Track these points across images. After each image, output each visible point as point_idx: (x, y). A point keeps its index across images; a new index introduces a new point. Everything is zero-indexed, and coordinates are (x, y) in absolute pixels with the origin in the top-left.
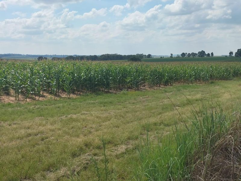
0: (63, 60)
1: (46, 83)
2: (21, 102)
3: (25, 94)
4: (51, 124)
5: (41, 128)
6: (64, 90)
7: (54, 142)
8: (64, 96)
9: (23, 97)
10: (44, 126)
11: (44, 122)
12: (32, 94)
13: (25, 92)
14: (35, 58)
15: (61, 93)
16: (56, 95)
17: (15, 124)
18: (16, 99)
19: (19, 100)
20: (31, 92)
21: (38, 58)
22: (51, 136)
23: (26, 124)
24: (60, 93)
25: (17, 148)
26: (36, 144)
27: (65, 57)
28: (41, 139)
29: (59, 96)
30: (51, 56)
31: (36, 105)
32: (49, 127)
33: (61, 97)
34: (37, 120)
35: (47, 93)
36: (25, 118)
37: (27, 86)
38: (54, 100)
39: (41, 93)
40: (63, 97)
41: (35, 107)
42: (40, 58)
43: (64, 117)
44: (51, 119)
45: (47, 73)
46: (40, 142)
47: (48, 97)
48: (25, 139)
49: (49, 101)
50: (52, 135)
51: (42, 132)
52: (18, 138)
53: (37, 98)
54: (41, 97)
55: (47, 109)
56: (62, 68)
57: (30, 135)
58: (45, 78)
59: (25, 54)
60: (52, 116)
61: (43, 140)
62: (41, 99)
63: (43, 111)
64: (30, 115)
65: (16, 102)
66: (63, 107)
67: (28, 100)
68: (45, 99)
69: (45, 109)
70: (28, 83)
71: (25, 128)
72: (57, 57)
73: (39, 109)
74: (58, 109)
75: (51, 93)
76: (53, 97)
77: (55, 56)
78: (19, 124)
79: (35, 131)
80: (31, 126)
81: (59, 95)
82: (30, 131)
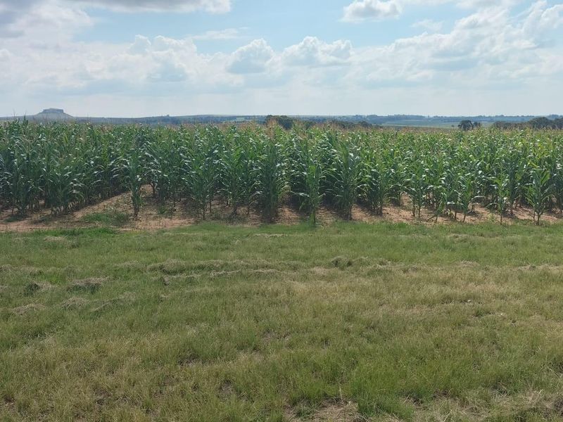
0: (528, 129)
1: (482, 182)
2: (425, 223)
3: (433, 205)
4: (497, 282)
5: (474, 288)
6: (524, 203)
7: (508, 324)
8: (524, 215)
9: (429, 212)
10: (479, 282)
11: (480, 273)
12: (449, 207)
13: (434, 202)
14: (453, 124)
15: (516, 209)
16: (504, 214)
17: (416, 270)
18: (414, 215)
19: (420, 218)
20: (448, 203)
21: (459, 123)
22: (499, 310)
23: (439, 272)
24: (513, 209)
25: (424, 322)
26: (464, 322)
27: (526, 120)
28: (474, 312)
29: (512, 216)
30: (490, 119)
31: (460, 233)
32: (492, 286)
33: (517, 220)
34: (465, 267)
35: (482, 207)
36: (437, 260)
37: (441, 189)
38: (501, 224)
39: (470, 206)
40: (523, 218)
41: (457, 237)
42: (466, 124)
43: (526, 269)
44: (498, 271)
45: (485, 159)
46: (472, 320)
47: (485, 215)
48: (438, 306)
49: (489, 226)
50: (501, 307)
51: (474, 297)
52: (424, 302)
53: (460, 216)
54: (469, 214)
55: (485, 243)
56: (525, 149)
57: (448, 299)
58: (480, 172)
59: (432, 116)
60: (498, 263)
61: (478, 314)
62: (468, 219)
63: (475, 249)
64: (446, 254)
65: (415, 221)
66: (525, 243)
67: (440, 219)
68: (478, 221)
69: (479, 244)
70: (441, 182)
71: (438, 282)
72: (505, 120)
73: (466, 244)
74: (512, 247)
75: (492, 209)
76: (498, 217)
77: (500, 120)
78: (424, 271)
79: (459, 292)
80: (449, 278)
81: (512, 213)
82: (448, 290)
